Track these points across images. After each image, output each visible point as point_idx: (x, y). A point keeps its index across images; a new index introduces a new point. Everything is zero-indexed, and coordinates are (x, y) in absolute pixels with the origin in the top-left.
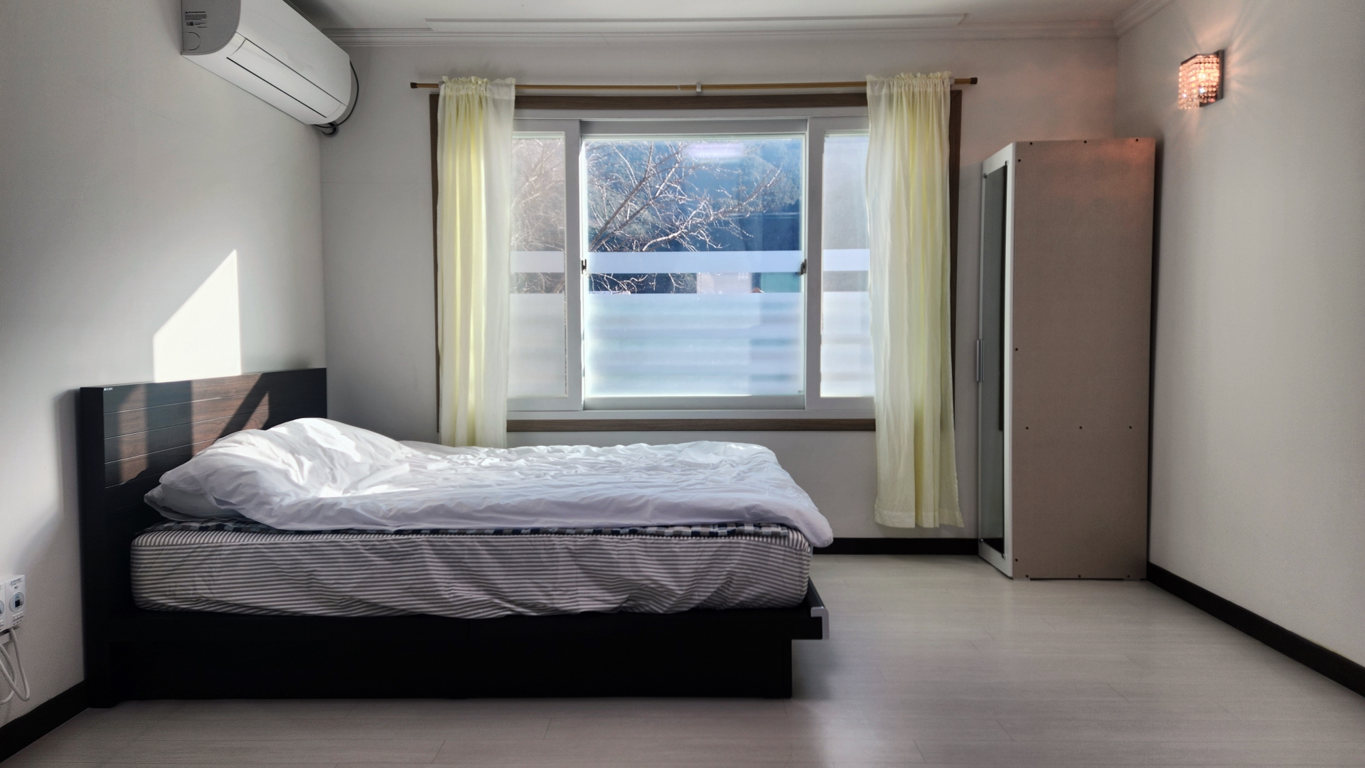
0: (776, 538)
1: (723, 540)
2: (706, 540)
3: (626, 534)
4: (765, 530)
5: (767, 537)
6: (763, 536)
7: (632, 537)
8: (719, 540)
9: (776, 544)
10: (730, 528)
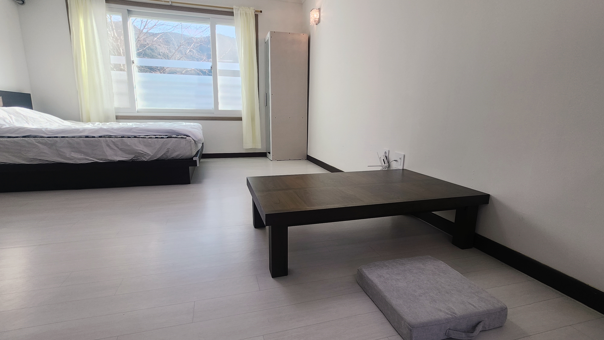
0: (183, 138)
1: (166, 139)
2: (160, 139)
3: (133, 138)
4: (179, 136)
5: (180, 138)
6: (179, 138)
7: (135, 138)
8: (164, 139)
9: (182, 140)
10: (168, 136)
